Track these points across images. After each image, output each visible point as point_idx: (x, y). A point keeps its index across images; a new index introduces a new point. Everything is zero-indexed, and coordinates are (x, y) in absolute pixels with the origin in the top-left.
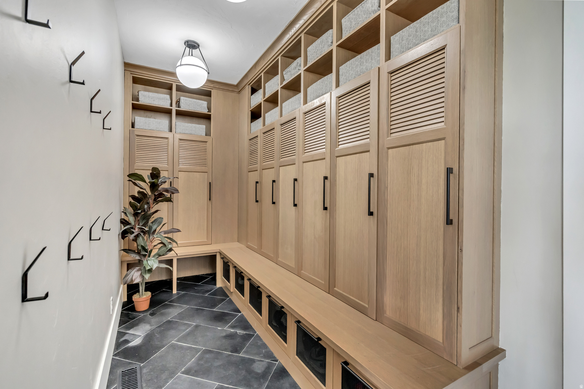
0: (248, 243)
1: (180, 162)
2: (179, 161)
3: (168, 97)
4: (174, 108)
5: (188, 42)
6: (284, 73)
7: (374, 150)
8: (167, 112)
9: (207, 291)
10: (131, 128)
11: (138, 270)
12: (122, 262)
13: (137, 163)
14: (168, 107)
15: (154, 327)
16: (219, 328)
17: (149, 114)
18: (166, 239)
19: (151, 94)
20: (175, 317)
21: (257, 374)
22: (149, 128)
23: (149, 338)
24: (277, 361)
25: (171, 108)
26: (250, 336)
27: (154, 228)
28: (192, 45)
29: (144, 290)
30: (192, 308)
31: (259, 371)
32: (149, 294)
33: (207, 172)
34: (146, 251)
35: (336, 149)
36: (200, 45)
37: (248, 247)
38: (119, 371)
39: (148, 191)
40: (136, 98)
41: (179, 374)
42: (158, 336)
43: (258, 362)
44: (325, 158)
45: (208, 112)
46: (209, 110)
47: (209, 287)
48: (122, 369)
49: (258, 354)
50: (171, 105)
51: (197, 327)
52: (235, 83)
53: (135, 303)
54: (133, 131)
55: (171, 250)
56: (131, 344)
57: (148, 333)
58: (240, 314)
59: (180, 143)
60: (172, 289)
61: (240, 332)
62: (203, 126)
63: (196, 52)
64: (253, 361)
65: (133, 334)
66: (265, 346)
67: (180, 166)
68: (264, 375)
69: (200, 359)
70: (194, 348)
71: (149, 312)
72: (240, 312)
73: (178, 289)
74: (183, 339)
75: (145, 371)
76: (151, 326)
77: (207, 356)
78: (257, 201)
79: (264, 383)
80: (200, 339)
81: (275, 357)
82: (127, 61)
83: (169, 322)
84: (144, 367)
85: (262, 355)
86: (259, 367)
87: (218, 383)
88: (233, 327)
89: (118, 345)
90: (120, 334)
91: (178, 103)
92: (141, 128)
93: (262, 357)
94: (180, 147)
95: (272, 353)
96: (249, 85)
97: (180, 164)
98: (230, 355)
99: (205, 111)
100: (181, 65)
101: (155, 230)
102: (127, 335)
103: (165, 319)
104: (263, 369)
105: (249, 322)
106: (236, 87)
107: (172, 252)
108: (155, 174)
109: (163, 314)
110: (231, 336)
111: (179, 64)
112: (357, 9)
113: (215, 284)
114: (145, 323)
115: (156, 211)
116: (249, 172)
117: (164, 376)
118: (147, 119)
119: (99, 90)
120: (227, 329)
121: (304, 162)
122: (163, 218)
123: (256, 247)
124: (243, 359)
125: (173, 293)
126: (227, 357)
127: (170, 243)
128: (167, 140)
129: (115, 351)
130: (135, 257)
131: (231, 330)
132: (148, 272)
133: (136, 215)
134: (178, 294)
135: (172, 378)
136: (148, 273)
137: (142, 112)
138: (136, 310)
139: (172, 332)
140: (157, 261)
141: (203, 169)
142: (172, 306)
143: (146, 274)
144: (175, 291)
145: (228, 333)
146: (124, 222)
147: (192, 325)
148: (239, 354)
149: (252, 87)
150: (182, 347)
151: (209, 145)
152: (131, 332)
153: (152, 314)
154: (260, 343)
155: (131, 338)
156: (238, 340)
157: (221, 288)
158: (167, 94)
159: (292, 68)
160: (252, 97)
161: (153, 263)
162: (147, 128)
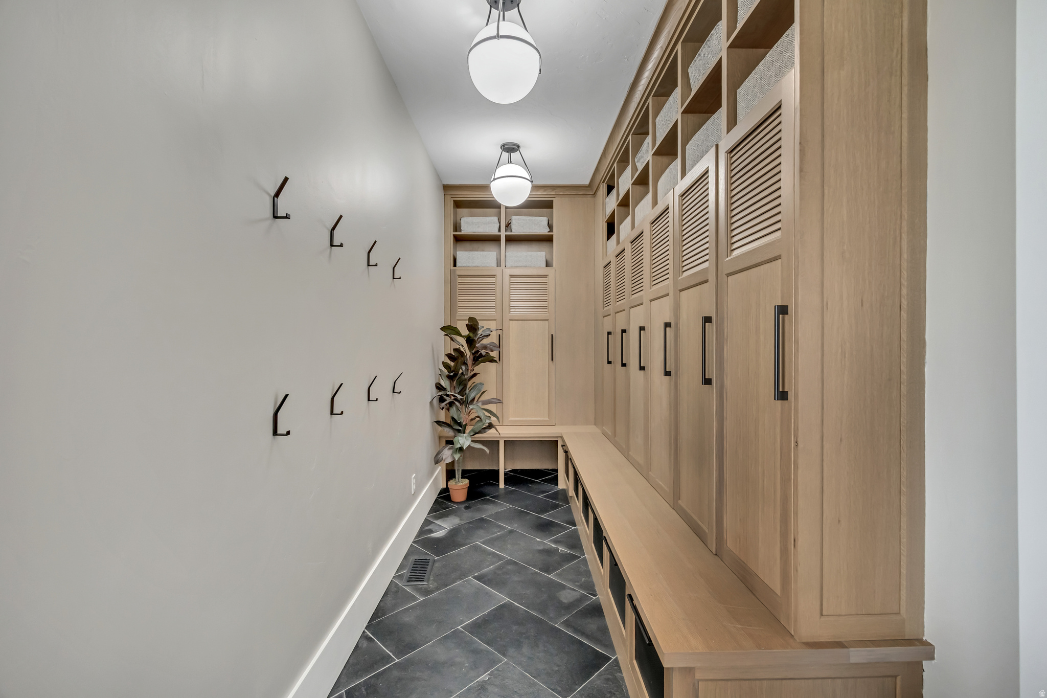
0: (604, 427)
1: (511, 308)
2: (509, 305)
3: (495, 219)
4: (503, 234)
5: (504, 145)
6: (636, 160)
7: (712, 278)
8: (495, 239)
9: (543, 492)
10: (452, 268)
11: (449, 449)
12: (440, 438)
13: (459, 312)
14: (497, 233)
15: (463, 522)
16: (538, 539)
17: (475, 245)
18: (484, 411)
19: (475, 219)
20: (489, 516)
21: (560, 602)
22: (474, 265)
23: (454, 532)
24: (595, 595)
25: (499, 233)
26: (574, 557)
27: (472, 396)
28: (510, 148)
29: (460, 476)
30: (515, 509)
31: (565, 601)
32: (467, 481)
33: (547, 320)
34: (460, 424)
35: (680, 278)
36: (520, 145)
37: (604, 434)
38: (412, 558)
39: (465, 349)
40: (457, 227)
41: (470, 577)
42: (464, 533)
43: (569, 591)
44: (669, 293)
45: (549, 232)
46: (550, 227)
47: (548, 486)
48: (417, 557)
49: (573, 581)
50: (499, 231)
51: (511, 532)
52: (587, 182)
53: (451, 493)
54: (455, 271)
55: (490, 426)
56: (434, 535)
57: (454, 528)
58: (573, 528)
59: (512, 281)
60: (498, 481)
61: (562, 549)
62: (542, 253)
63: (515, 156)
64: (563, 587)
65: (439, 525)
66: (588, 573)
67: (511, 312)
68: (568, 607)
69: (500, 568)
70: (498, 555)
71: (465, 505)
72: (575, 525)
73: (505, 483)
74: (490, 542)
75: (437, 565)
76: (461, 520)
77: (509, 567)
78: (609, 363)
79: (564, 615)
80: (509, 546)
81: (595, 591)
82: (446, 183)
83: (482, 520)
84: (438, 560)
85: (578, 584)
86: (566, 596)
87: (508, 599)
88: (556, 542)
89: (422, 532)
90: (427, 522)
91: (508, 226)
92: (465, 265)
93: (577, 586)
94: (512, 286)
95: (594, 585)
96: (603, 182)
97: (511, 310)
98: (536, 573)
99: (544, 231)
100: (494, 179)
101: (473, 399)
102: (433, 524)
103: (478, 516)
104: (571, 600)
105: (580, 541)
106: (588, 188)
107: (492, 431)
108: (473, 326)
109: (479, 510)
110: (549, 552)
111: (492, 179)
112: (702, 50)
113: (557, 485)
114: (455, 515)
115: (475, 375)
116: (604, 317)
117: (453, 576)
118: (471, 253)
119: (376, 242)
120: (548, 543)
121: (651, 301)
122: (483, 384)
123: (610, 434)
124: (551, 583)
125: (500, 487)
126: (532, 574)
127: (487, 418)
128: (494, 279)
129: (416, 538)
130: (449, 433)
131: (553, 546)
132: (459, 451)
133: (450, 378)
134: (505, 488)
135: (461, 579)
136: (459, 453)
137: (467, 245)
138: (452, 500)
139: (481, 532)
140: (470, 439)
141: (543, 315)
142: (493, 502)
143: (456, 453)
144: (502, 485)
145: (546, 547)
146: (439, 387)
147: (505, 528)
148: (549, 575)
149: (608, 185)
150: (484, 551)
151: (551, 278)
152: (438, 522)
153: (467, 508)
154: (583, 568)
155: (436, 528)
156: (556, 558)
157: (564, 490)
158: (495, 216)
159: (644, 152)
160: (608, 199)
161: (465, 440)
162: (470, 265)
